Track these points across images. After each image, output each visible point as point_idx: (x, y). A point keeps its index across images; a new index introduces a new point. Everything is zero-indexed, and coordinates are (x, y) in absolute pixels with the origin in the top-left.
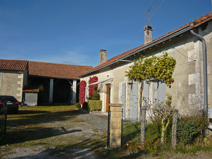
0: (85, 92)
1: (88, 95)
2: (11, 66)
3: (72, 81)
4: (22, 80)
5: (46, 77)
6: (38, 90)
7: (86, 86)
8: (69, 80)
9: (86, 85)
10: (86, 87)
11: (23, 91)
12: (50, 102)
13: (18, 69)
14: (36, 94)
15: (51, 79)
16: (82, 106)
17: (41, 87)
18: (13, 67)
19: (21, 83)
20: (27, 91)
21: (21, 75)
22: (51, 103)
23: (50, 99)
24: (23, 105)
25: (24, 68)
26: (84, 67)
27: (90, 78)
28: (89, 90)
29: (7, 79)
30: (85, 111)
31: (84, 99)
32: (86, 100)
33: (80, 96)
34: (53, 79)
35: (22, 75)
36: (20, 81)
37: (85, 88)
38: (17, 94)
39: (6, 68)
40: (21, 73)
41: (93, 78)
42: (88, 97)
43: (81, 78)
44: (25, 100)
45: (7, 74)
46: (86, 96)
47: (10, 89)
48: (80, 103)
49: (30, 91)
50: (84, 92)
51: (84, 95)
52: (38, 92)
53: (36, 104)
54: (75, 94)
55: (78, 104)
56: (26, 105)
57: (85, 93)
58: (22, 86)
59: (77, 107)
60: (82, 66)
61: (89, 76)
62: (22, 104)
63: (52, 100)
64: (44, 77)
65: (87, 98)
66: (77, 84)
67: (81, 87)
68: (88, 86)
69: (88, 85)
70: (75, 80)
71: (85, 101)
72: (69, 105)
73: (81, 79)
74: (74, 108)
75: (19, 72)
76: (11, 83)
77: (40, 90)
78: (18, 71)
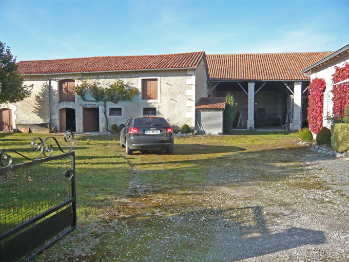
0: (322, 104)
1: (332, 112)
2: (174, 64)
3: (291, 84)
4: (194, 88)
5: (241, 80)
6: (223, 105)
7: (324, 91)
8: (286, 82)
9: (325, 88)
10: (325, 93)
11: (197, 107)
12: (248, 126)
13: (185, 67)
14: (221, 113)
15: (249, 84)
16: (315, 136)
17: (230, 99)
18: (176, 65)
19: (192, 92)
20: (202, 107)
21: (191, 78)
22: (251, 128)
23: (249, 122)
24: (196, 134)
25: (195, 65)
26: (317, 54)
27: (337, 69)
28: (333, 99)
29: (169, 86)
30: (324, 150)
31: (321, 120)
32: (327, 124)
33: (311, 115)
34: (254, 84)
35: (194, 78)
36: (191, 89)
37: (323, 95)
38: (187, 113)
39: (166, 67)
40: (191, 75)
41: (344, 69)
42: (331, 115)
43: (312, 72)
44: (200, 124)
45: (168, 77)
46: (324, 114)
47: (174, 105)
48: (310, 129)
49: (209, 107)
50: (319, 104)
51: (321, 112)
52: (223, 109)
53: (221, 131)
54: (300, 111)
55: (305, 130)
56: (203, 133)
57: (322, 107)
58: (194, 99)
59: (304, 139)
60: (312, 54)
61: (333, 67)
62: (195, 132)
63: (253, 122)
64: (237, 80)
65: (328, 118)
66: (302, 91)
67: (313, 93)
68: (331, 89)
69: (329, 87)
70: (298, 81)
71: (324, 126)
72: (286, 133)
73: (313, 77)
74: (297, 139)
75: (188, 73)
76: (176, 94)
77: (227, 105)
78: (186, 70)
